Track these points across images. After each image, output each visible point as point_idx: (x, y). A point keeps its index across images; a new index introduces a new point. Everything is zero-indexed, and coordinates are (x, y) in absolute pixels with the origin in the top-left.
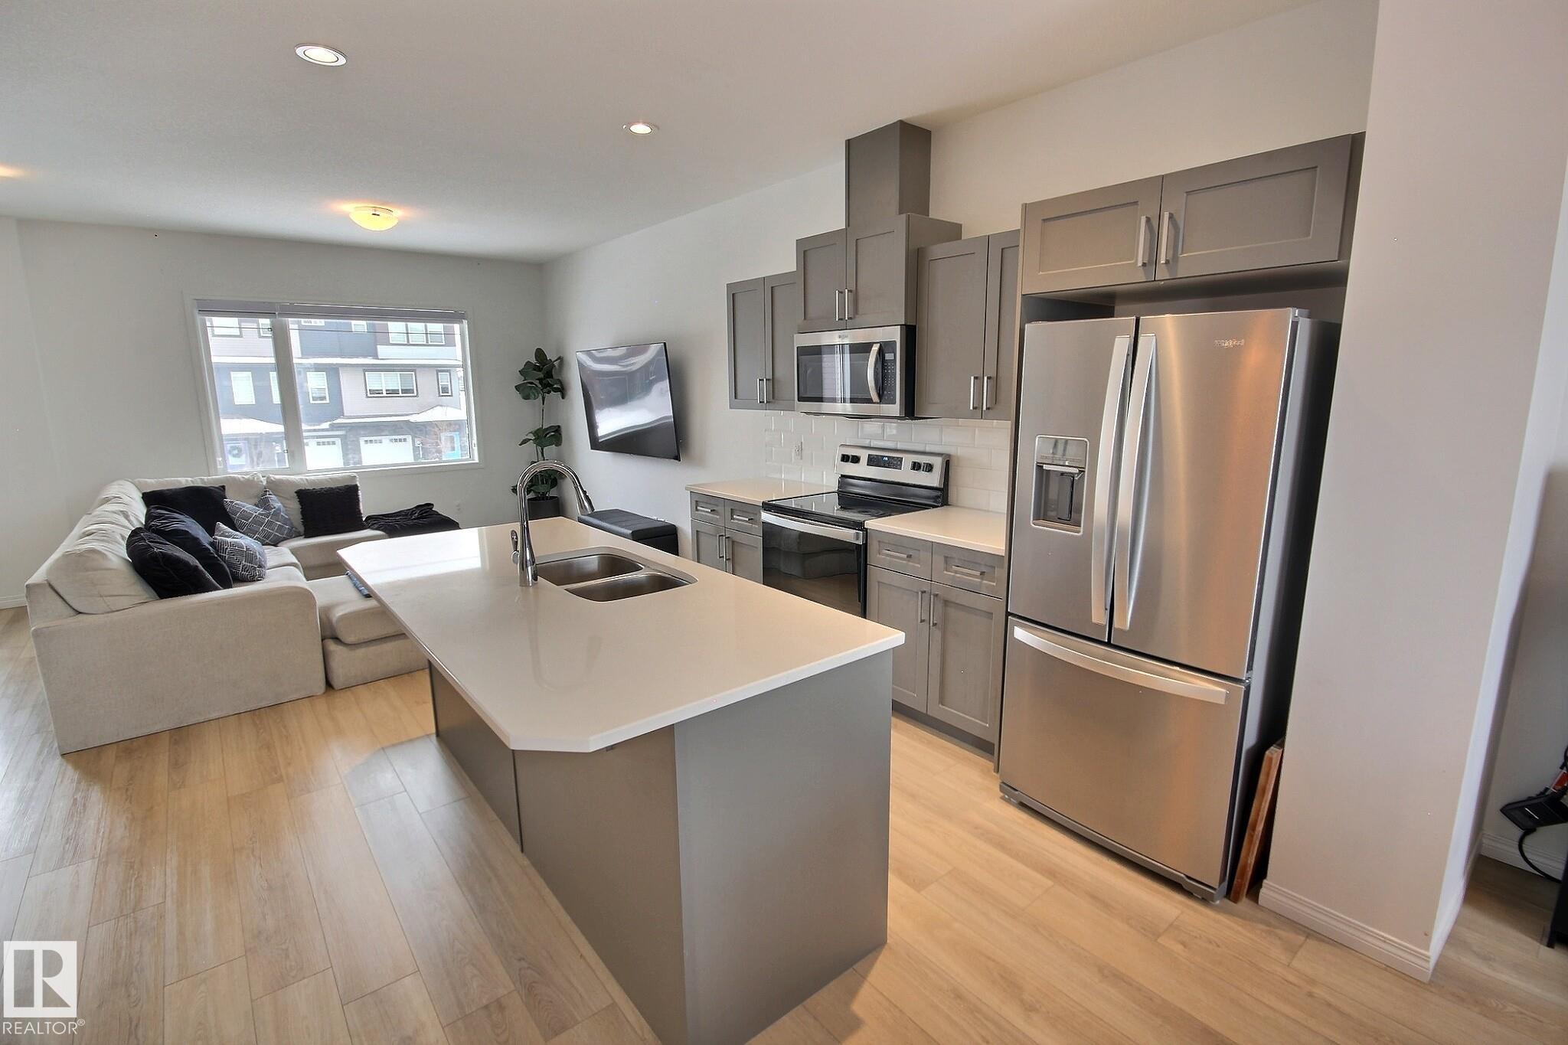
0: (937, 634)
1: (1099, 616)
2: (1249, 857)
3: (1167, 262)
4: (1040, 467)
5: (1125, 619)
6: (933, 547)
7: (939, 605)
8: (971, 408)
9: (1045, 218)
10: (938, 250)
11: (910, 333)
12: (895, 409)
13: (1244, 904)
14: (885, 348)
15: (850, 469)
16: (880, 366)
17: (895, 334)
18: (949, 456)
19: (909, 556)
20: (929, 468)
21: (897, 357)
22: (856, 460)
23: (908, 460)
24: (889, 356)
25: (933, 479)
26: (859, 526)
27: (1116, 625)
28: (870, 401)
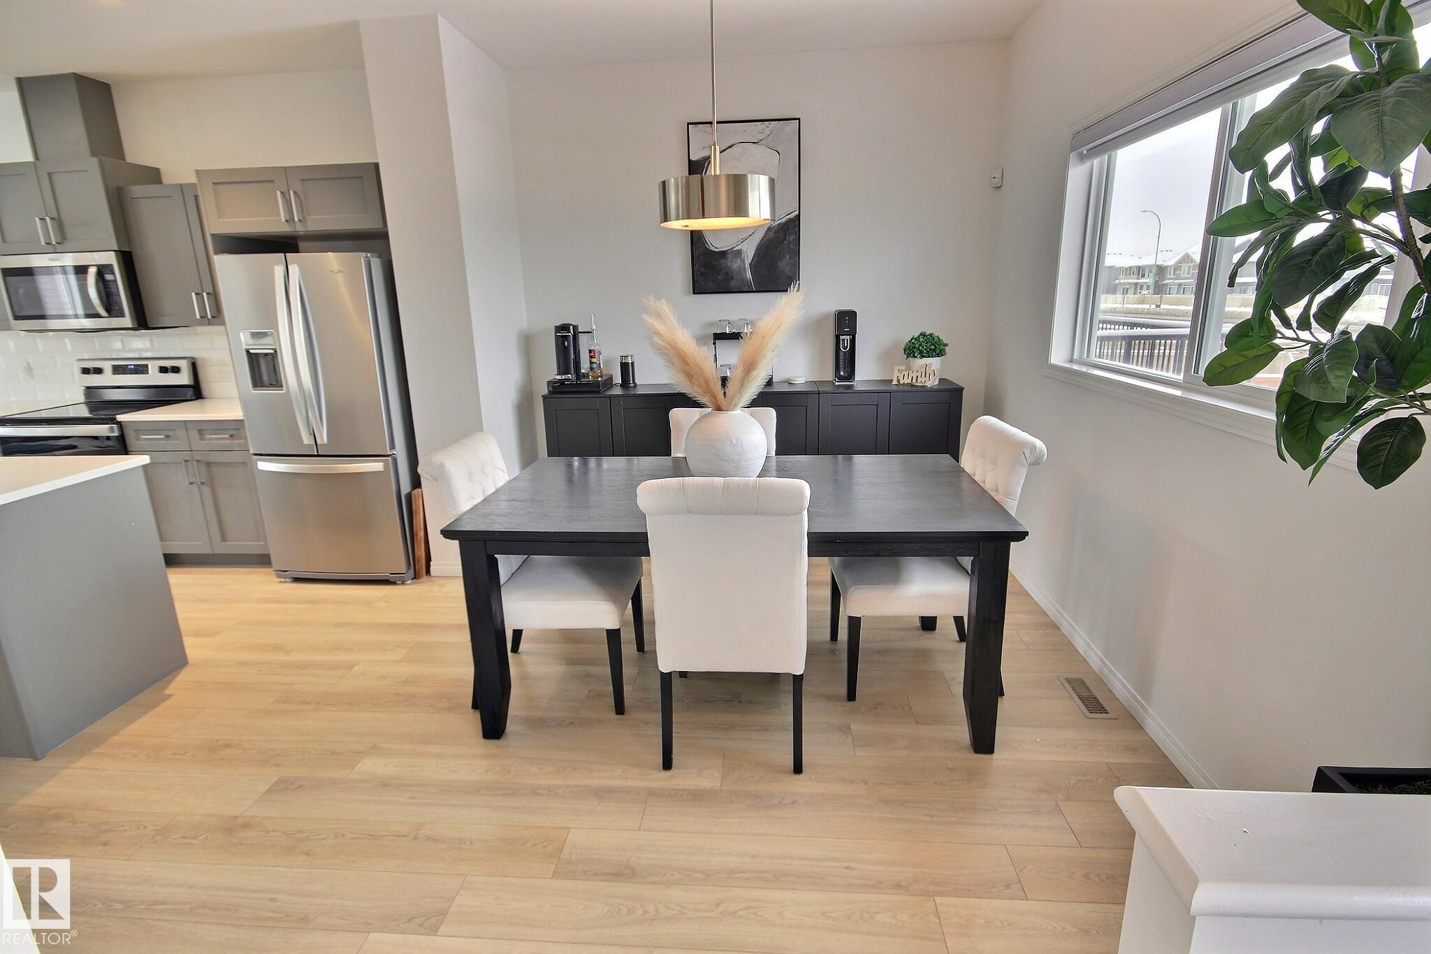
0: (207, 490)
1: (307, 440)
2: (421, 552)
3: (300, 220)
4: (248, 352)
5: (323, 438)
6: (185, 424)
7: (203, 468)
8: (198, 317)
9: (215, 182)
10: (137, 190)
11: (127, 259)
12: (127, 321)
13: (425, 578)
14: (102, 271)
15: (95, 380)
16: (101, 285)
17: (110, 258)
18: (193, 358)
19: (167, 437)
20: (176, 370)
21: (118, 276)
22: (98, 371)
23: (153, 367)
24: (109, 277)
25: (184, 379)
26: (113, 420)
27: (319, 442)
28: (98, 316)
